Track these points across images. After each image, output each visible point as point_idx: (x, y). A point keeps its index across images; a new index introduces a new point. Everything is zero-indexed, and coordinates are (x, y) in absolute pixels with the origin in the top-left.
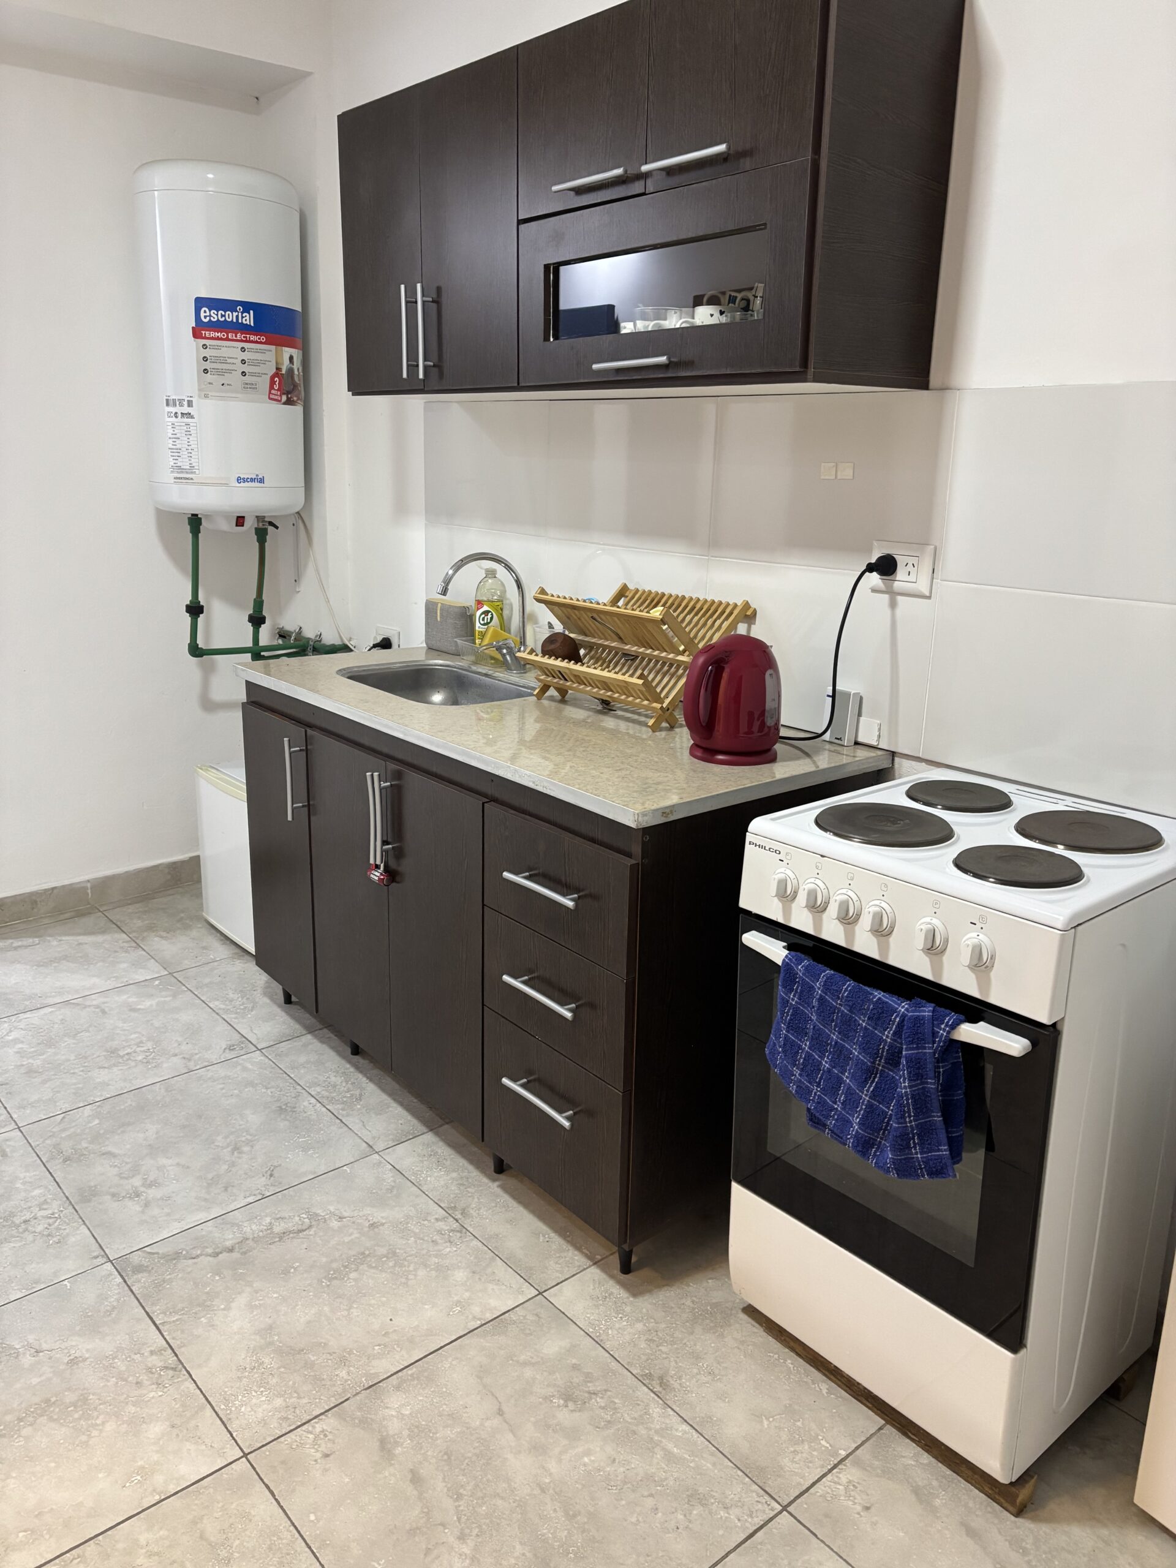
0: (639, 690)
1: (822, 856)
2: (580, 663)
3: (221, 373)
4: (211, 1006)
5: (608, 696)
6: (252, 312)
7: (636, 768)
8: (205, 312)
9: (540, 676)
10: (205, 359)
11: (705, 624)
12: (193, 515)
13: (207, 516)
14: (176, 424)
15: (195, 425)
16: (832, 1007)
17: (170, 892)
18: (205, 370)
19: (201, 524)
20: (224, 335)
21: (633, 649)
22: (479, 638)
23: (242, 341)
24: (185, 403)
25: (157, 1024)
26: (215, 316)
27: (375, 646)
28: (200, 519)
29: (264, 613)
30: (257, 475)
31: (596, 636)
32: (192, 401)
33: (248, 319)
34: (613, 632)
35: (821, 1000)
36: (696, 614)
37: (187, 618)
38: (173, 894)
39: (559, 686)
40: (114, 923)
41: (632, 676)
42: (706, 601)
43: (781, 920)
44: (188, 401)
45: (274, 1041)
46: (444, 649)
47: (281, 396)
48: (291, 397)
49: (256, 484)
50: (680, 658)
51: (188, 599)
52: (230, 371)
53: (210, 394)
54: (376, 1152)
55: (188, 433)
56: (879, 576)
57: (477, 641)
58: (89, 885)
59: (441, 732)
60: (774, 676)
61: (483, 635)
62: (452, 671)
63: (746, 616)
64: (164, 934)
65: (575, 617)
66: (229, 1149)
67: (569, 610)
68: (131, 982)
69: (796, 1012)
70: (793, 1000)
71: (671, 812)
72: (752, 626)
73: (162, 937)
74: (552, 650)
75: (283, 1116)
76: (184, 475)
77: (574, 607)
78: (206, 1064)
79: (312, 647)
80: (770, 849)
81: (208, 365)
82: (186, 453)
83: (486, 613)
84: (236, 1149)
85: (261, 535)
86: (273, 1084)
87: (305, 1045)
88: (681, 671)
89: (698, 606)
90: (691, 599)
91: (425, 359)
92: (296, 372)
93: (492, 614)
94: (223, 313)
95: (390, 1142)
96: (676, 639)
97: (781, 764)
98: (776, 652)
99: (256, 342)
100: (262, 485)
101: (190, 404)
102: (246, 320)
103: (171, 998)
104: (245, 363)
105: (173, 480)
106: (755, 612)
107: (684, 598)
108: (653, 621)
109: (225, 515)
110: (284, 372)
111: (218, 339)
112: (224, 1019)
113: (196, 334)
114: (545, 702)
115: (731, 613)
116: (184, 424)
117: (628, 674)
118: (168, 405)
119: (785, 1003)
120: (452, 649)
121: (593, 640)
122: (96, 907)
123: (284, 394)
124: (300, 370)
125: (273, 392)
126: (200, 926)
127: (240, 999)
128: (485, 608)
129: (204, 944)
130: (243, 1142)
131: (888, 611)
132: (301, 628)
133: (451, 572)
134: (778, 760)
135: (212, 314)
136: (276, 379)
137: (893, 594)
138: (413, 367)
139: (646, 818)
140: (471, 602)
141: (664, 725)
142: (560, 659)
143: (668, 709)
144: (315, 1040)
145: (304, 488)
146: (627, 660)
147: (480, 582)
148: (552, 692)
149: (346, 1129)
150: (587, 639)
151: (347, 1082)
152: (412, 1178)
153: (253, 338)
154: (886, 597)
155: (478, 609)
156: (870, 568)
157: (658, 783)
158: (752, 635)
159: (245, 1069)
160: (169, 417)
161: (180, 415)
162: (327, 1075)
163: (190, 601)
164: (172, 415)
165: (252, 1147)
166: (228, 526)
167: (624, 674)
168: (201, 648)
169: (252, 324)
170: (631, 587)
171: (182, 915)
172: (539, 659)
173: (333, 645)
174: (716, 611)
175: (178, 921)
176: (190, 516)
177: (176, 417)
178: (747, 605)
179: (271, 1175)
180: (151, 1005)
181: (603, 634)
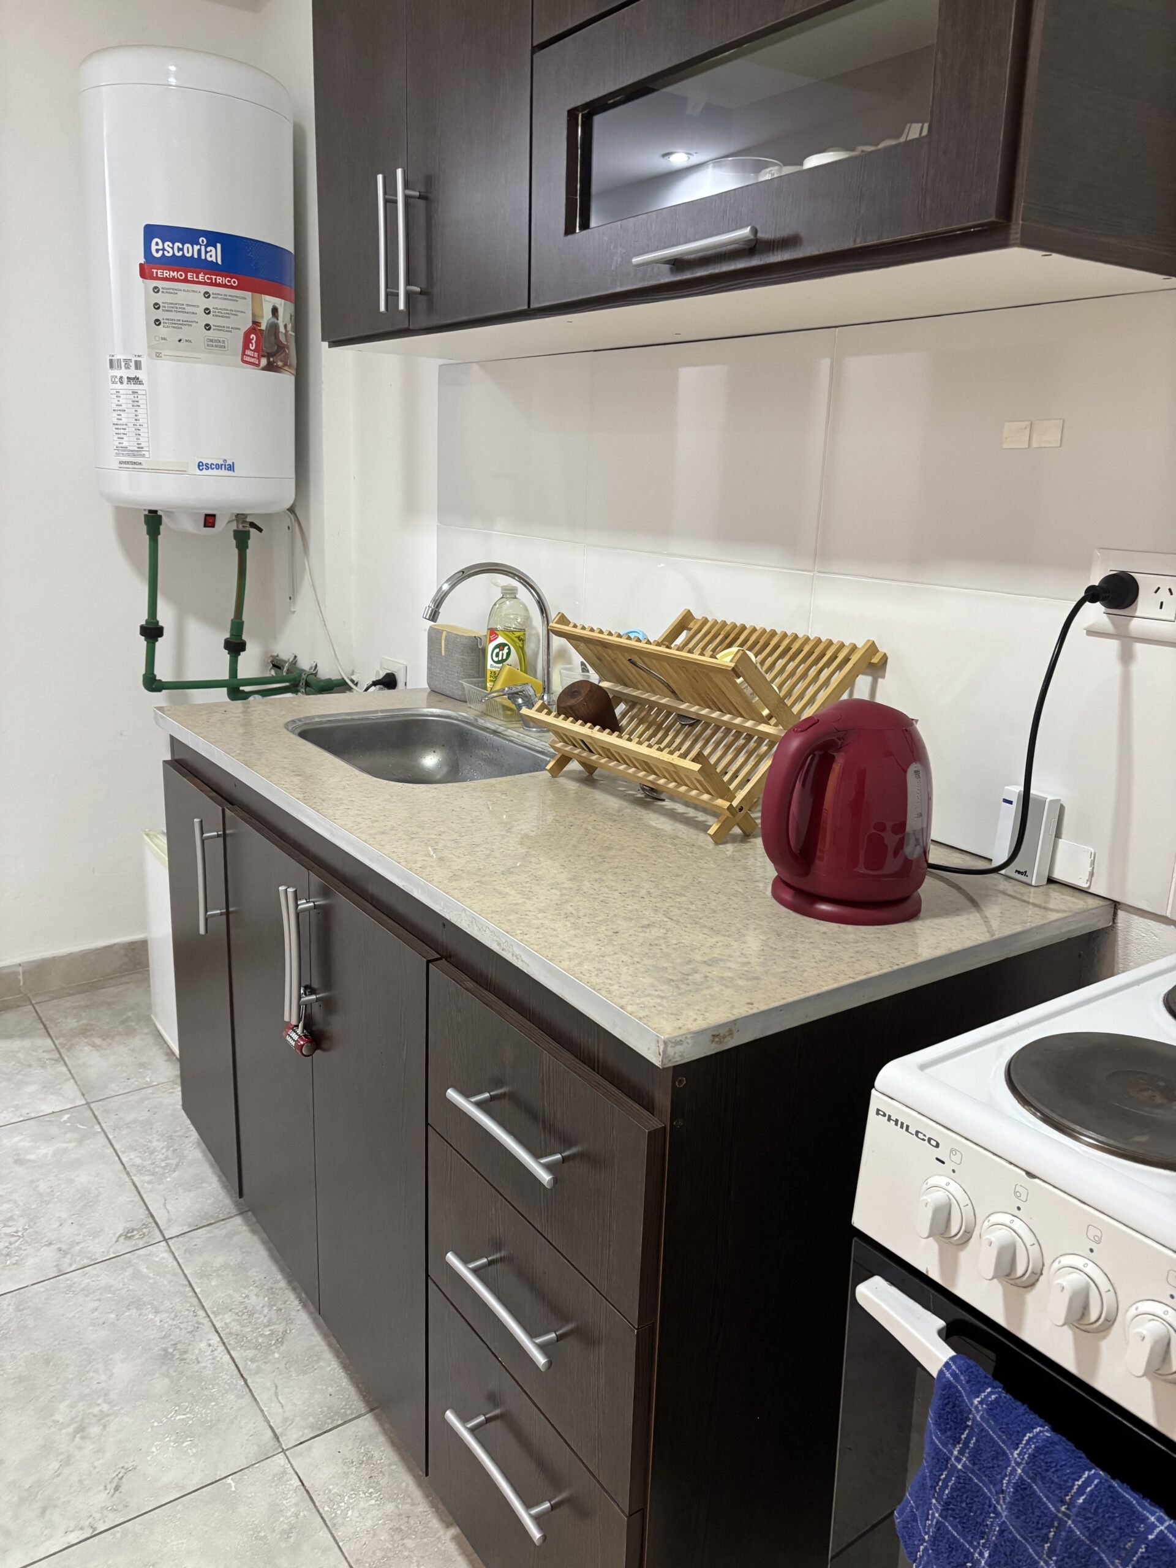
0: (696, 779)
1: (1028, 1174)
2: (616, 733)
3: (178, 325)
4: (124, 1160)
5: (650, 781)
6: (219, 246)
7: (678, 922)
8: (157, 244)
9: (557, 743)
10: (157, 306)
11: (805, 674)
12: (150, 511)
13: (170, 513)
14: (121, 392)
15: (144, 392)
16: (1046, 1512)
17: (124, 979)
18: (157, 320)
19: (160, 523)
20: (181, 275)
21: (693, 710)
22: (491, 681)
23: (205, 283)
24: (132, 364)
25: (43, 1187)
26: (171, 249)
27: (375, 684)
28: (161, 516)
29: (244, 637)
30: (225, 461)
31: (640, 687)
32: (140, 361)
33: (214, 255)
34: (663, 683)
35: (1021, 1487)
36: (792, 659)
37: (142, 642)
38: (127, 983)
39: (582, 760)
40: (42, 1022)
41: (684, 756)
42: (807, 639)
43: (935, 1275)
44: (136, 362)
45: (190, 1226)
46: (448, 693)
47: (259, 359)
48: (274, 362)
49: (223, 472)
50: (763, 728)
51: (143, 618)
52: (188, 323)
53: (164, 353)
54: (283, 1451)
55: (135, 404)
56: (1103, 609)
57: (488, 685)
58: (20, 970)
59: (383, 833)
60: (921, 774)
61: (496, 676)
62: (453, 724)
63: (871, 665)
64: (98, 1041)
65: (609, 658)
66: (71, 1429)
67: (599, 648)
68: (33, 1115)
69: (964, 1485)
70: (958, 1460)
71: (730, 1032)
72: (880, 680)
73: (94, 1046)
74: (571, 707)
75: (164, 1368)
76: (133, 459)
77: (604, 645)
78: (86, 1262)
79: (304, 681)
80: (917, 1132)
81: (159, 314)
82: (133, 430)
83: (501, 646)
84: (81, 1429)
85: (242, 539)
86: (167, 1303)
87: (230, 1236)
88: (764, 748)
89: (795, 647)
90: (785, 635)
91: (408, 282)
92: (282, 330)
93: (509, 649)
94: (181, 246)
95: (306, 1431)
96: (757, 698)
97: (928, 922)
98: (924, 730)
99: (225, 286)
100: (230, 473)
101: (138, 366)
102: (211, 256)
103: (75, 1144)
104: (209, 313)
105: (117, 465)
106: (885, 659)
107: (773, 633)
108: (720, 670)
109: (188, 511)
110: (263, 327)
111: (173, 279)
112: (134, 1184)
113: (145, 272)
114: (562, 780)
115: (847, 660)
116: (130, 392)
117: (677, 753)
118: (111, 367)
119: (941, 1461)
120: (457, 693)
121: (636, 693)
122: (28, 998)
123: (263, 356)
124: (289, 327)
125: (248, 352)
126: (146, 1031)
127: (164, 1150)
128: (500, 640)
129: (144, 1059)
130: (95, 1416)
131: (1117, 669)
132: (295, 657)
133: (446, 587)
134: (922, 914)
135: (166, 248)
136: (253, 336)
137: (1127, 641)
138: (391, 296)
139: (679, 1048)
140: (482, 632)
141: (737, 830)
142: (580, 722)
143: (741, 809)
144: (245, 1228)
145: (294, 481)
146: (683, 726)
147: (495, 604)
148: (574, 766)
149: (248, 1398)
150: (626, 691)
151: (270, 1307)
152: (325, 1509)
153: (220, 280)
154: (1114, 645)
155: (491, 641)
156: (1092, 595)
157: (712, 962)
158: (880, 699)
159: (137, 1275)
160: (113, 383)
161: (125, 380)
162: (246, 1291)
163: (147, 621)
164: (117, 380)
165: (104, 1426)
166: (193, 526)
167: (671, 753)
168: (160, 681)
169: (220, 262)
170: (698, 615)
171: (130, 1014)
172: (550, 719)
173: (330, 680)
174: (822, 655)
175: (122, 1022)
176: (147, 513)
177: (122, 383)
178: (872, 648)
179: (117, 1489)
180: (46, 1155)
181: (649, 685)
